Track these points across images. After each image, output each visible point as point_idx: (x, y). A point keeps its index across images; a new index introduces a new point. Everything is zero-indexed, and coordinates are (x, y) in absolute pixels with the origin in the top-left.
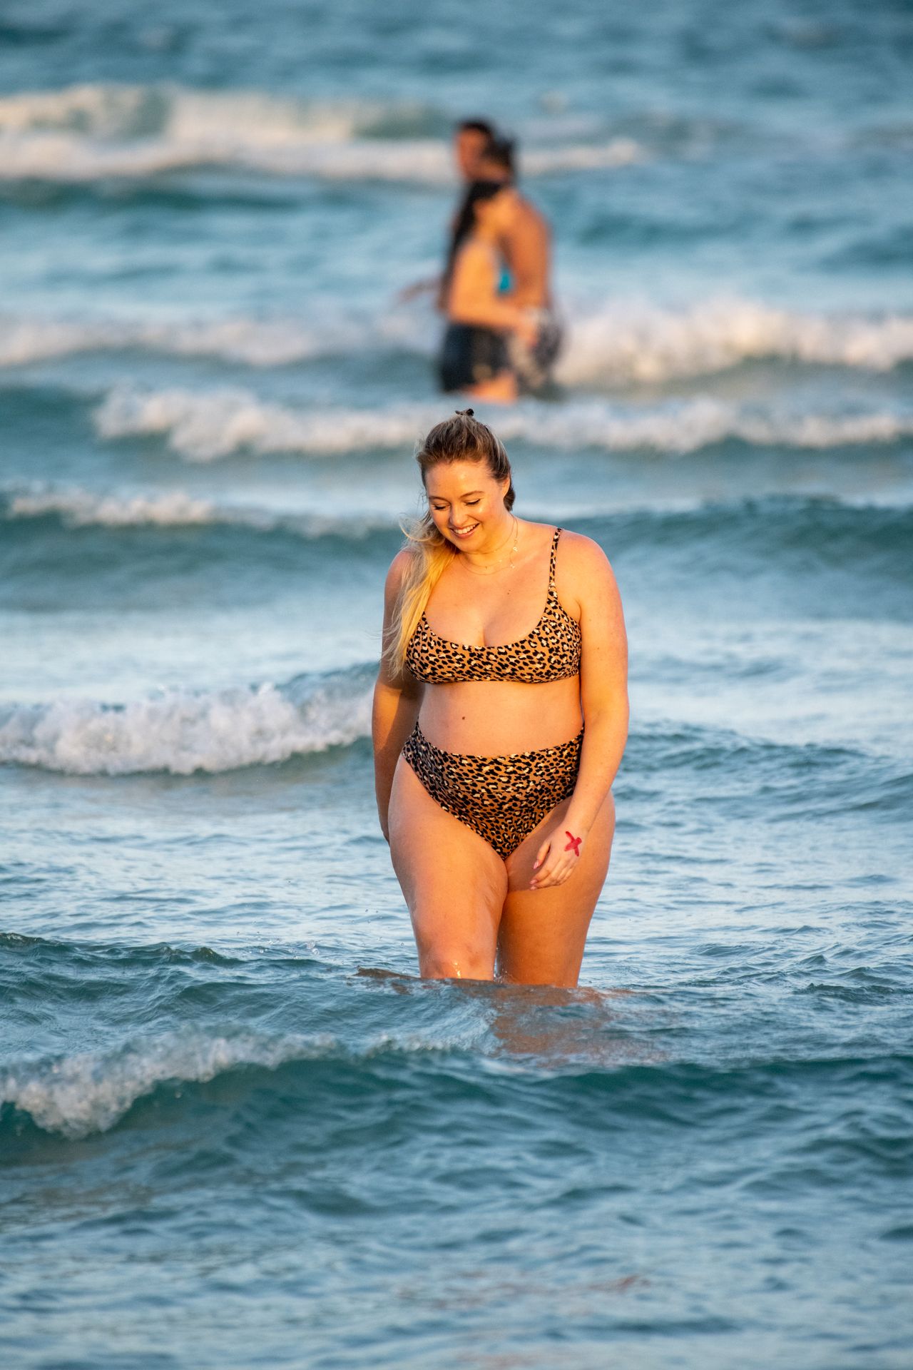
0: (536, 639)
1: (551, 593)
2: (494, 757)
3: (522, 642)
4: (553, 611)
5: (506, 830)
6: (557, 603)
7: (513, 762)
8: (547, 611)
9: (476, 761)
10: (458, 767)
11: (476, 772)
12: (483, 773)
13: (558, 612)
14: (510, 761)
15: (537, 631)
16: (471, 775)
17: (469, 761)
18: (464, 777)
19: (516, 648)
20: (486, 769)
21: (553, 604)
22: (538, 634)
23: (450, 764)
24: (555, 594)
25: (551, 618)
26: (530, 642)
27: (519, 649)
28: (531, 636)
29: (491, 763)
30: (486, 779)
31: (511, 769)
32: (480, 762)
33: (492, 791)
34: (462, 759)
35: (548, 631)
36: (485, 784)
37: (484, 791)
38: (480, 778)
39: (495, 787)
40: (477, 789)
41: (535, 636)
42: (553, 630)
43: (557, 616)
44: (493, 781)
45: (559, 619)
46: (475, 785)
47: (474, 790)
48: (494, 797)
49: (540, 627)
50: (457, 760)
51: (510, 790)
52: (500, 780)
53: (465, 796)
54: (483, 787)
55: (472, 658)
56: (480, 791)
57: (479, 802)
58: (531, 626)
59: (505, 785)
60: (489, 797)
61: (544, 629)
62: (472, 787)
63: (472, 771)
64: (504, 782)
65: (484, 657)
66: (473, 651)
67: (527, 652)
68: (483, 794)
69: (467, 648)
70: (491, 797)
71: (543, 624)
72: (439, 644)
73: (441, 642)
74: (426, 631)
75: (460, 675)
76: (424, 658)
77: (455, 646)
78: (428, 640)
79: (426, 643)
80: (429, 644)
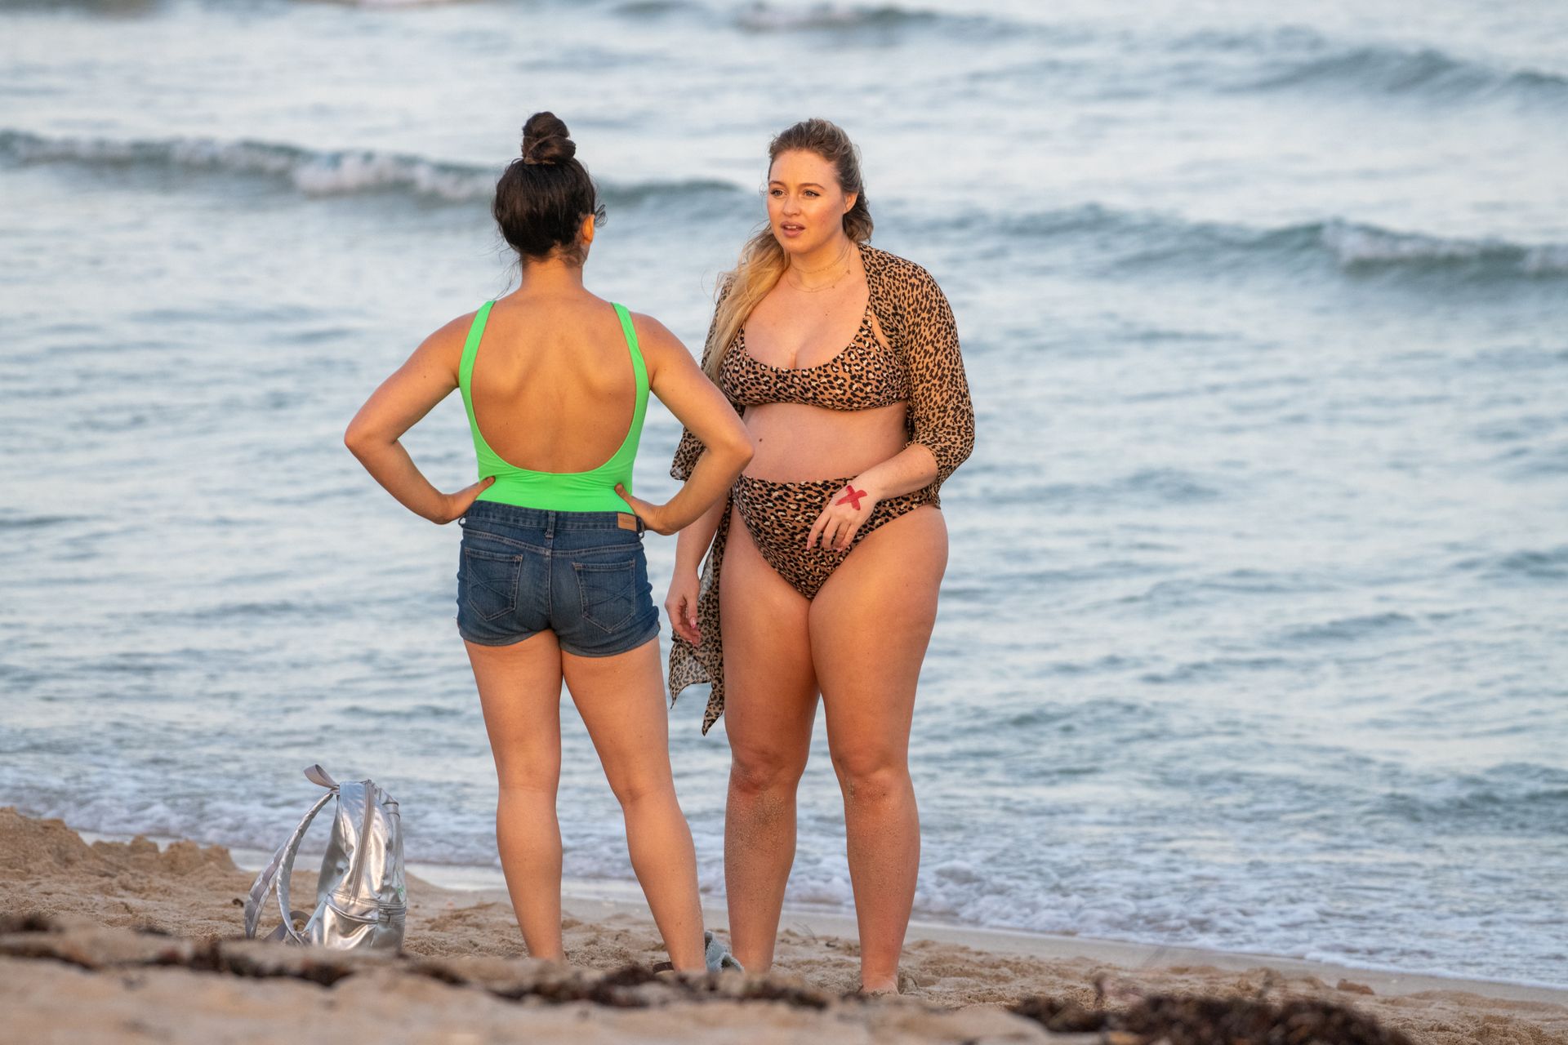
0: (839, 364)
1: (865, 322)
2: (784, 483)
3: (825, 366)
4: (864, 339)
6: (870, 332)
7: (803, 489)
8: (857, 338)
9: (766, 486)
10: (750, 490)
11: (766, 497)
12: (772, 499)
13: (869, 341)
14: (799, 488)
15: (842, 357)
16: (761, 500)
17: (761, 485)
18: (755, 501)
19: (818, 372)
20: (775, 494)
21: (865, 333)
22: (843, 360)
23: (744, 487)
24: (869, 323)
25: (861, 345)
26: (832, 366)
27: (822, 373)
28: (835, 361)
29: (780, 488)
30: (775, 505)
31: (800, 496)
32: (770, 487)
33: (781, 518)
34: (753, 483)
35: (854, 358)
36: (773, 511)
37: (773, 518)
38: (770, 504)
39: (783, 514)
40: (766, 515)
41: (839, 361)
42: (859, 357)
43: (867, 345)
44: (782, 508)
45: (869, 347)
46: (764, 511)
47: (763, 516)
48: (784, 526)
49: (846, 353)
50: (750, 483)
51: (799, 518)
52: (788, 507)
53: (757, 524)
54: (772, 514)
55: (778, 381)
56: (770, 518)
57: (770, 530)
58: (838, 352)
59: (793, 513)
60: (778, 525)
61: (849, 355)
62: (762, 513)
63: (761, 496)
64: (793, 510)
65: (789, 380)
66: (780, 373)
67: (828, 376)
68: (772, 522)
69: (774, 369)
70: (781, 525)
71: (850, 350)
72: (750, 365)
73: (752, 362)
74: (741, 351)
75: (765, 398)
76: (735, 378)
77: (763, 368)
78: (741, 361)
79: (738, 363)
80: (741, 365)
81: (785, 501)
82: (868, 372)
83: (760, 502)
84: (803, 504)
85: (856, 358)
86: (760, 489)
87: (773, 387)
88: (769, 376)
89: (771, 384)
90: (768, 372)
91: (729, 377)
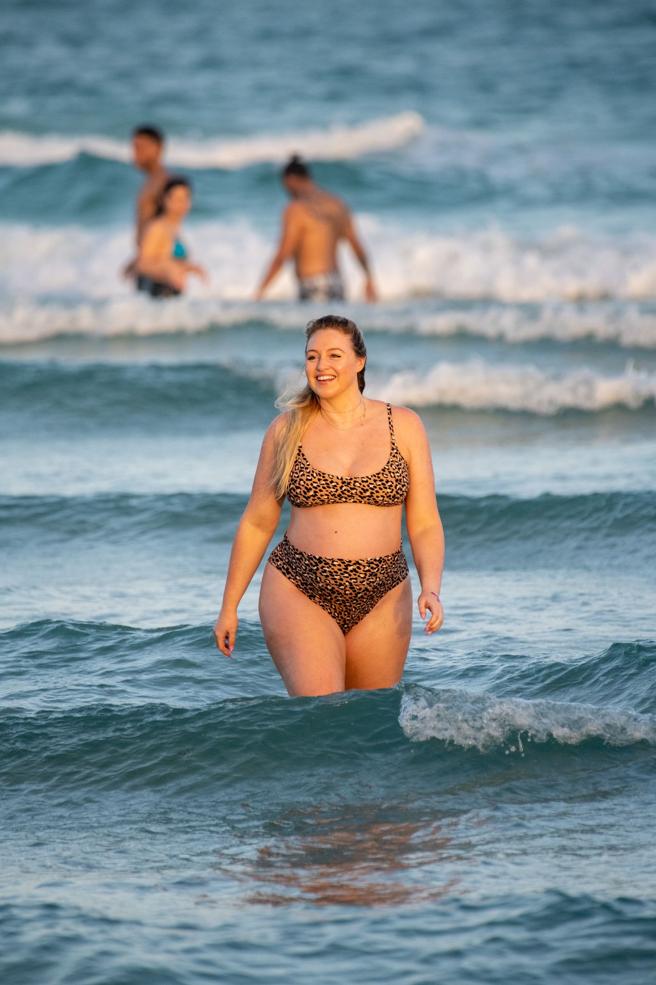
0: (387, 472)
1: (394, 444)
2: (357, 560)
3: (378, 474)
4: (396, 455)
5: (355, 612)
6: (397, 450)
7: (369, 563)
8: (392, 455)
9: (344, 563)
10: (331, 567)
11: (344, 570)
12: (348, 571)
13: (398, 455)
14: (367, 563)
15: (387, 467)
16: (339, 572)
17: (339, 562)
18: (334, 574)
20: (350, 568)
21: (395, 451)
22: (388, 469)
23: (324, 565)
24: (396, 444)
25: (395, 459)
26: (383, 474)
27: (376, 478)
28: (383, 470)
29: (355, 564)
30: (350, 575)
31: (367, 568)
32: (347, 563)
33: (353, 584)
34: (333, 562)
35: (394, 468)
36: (348, 579)
37: (347, 584)
38: (346, 575)
39: (355, 581)
40: (342, 583)
41: (387, 471)
42: (397, 467)
43: (398, 459)
44: (355, 577)
45: (400, 461)
46: (341, 580)
47: (340, 583)
48: (354, 588)
49: (389, 465)
50: (330, 562)
51: (365, 583)
52: (359, 576)
53: (333, 588)
54: (347, 581)
55: (343, 485)
56: (345, 584)
57: (343, 592)
58: (383, 464)
59: (362, 580)
60: (350, 588)
61: (391, 466)
62: (339, 582)
63: (340, 570)
64: (362, 578)
65: (352, 484)
66: (344, 480)
67: (381, 480)
68: (346, 586)
69: (340, 478)
70: (352, 588)
71: (391, 463)
72: (320, 475)
73: (321, 474)
74: (308, 467)
75: (333, 498)
76: (309, 484)
77: (331, 477)
78: (311, 472)
79: (310, 475)
80: (312, 475)
81: (357, 572)
82: (403, 477)
83: (339, 574)
84: (368, 573)
85: (396, 468)
86: (340, 565)
87: (339, 489)
88: (336, 482)
89: (338, 487)
90: (335, 480)
91: (303, 484)
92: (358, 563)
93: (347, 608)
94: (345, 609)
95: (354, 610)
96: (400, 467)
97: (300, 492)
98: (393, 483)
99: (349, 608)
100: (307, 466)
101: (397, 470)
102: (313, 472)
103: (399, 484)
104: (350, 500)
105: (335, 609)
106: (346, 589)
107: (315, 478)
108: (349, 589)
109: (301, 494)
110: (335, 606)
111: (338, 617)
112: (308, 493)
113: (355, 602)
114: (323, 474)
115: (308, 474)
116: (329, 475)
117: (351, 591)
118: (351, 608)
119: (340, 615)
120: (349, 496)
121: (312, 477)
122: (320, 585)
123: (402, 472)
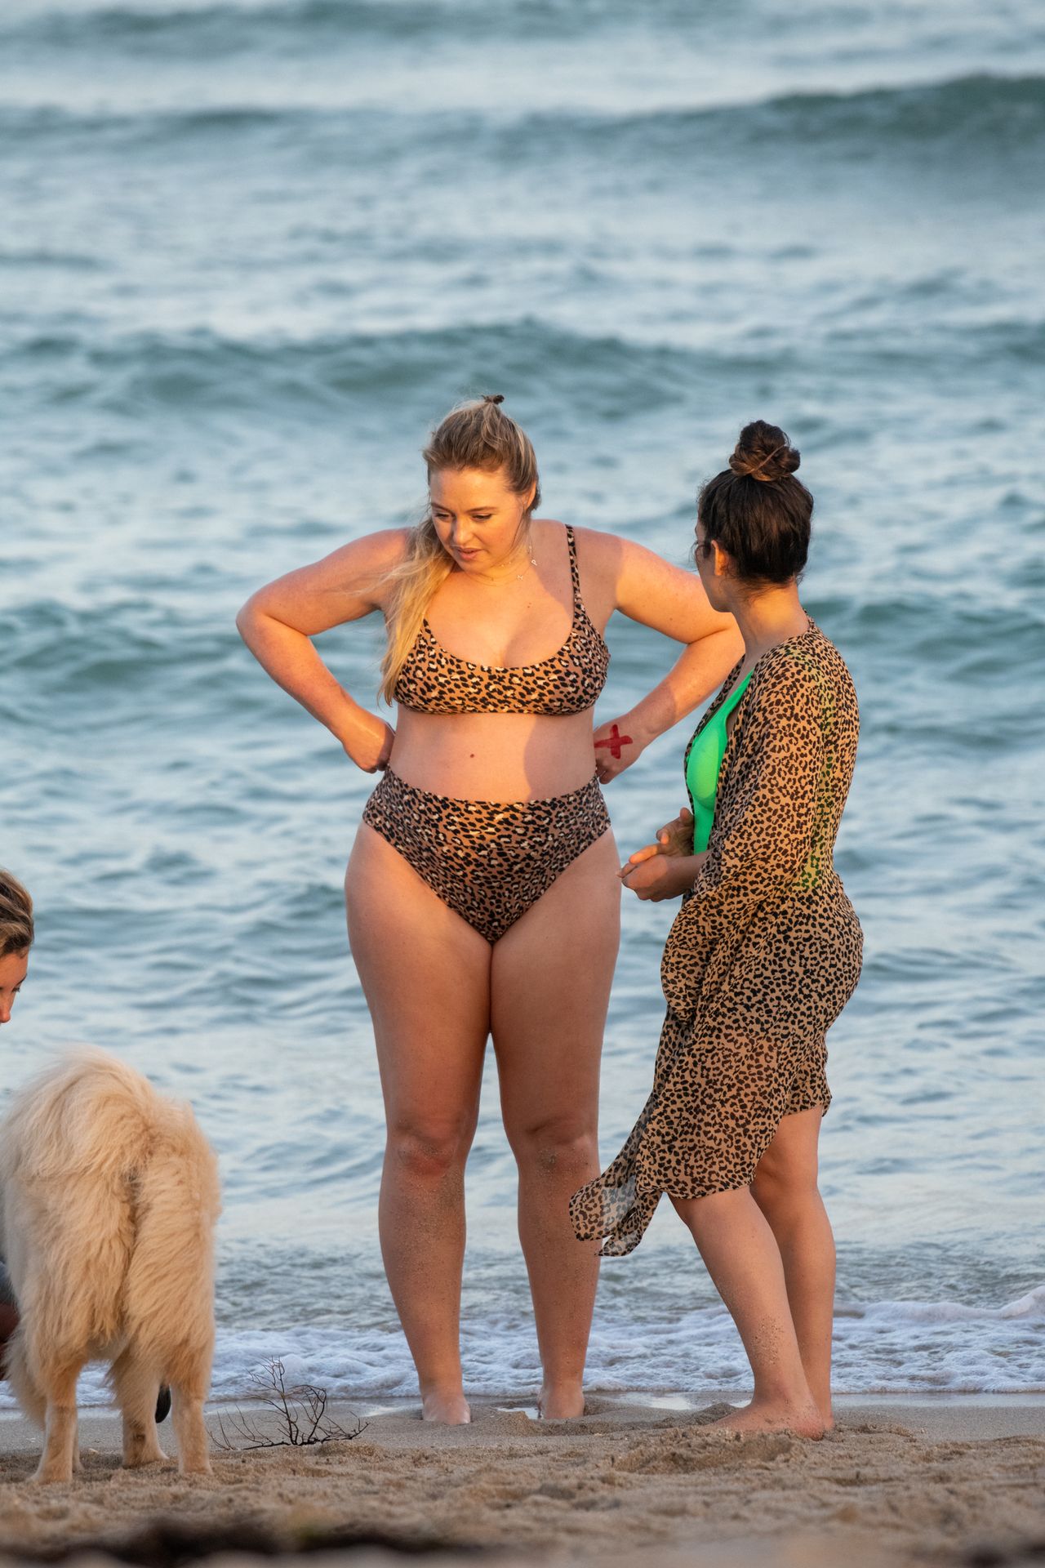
0: (566, 657)
1: (578, 606)
2: (511, 803)
3: (551, 661)
4: (582, 626)
5: (509, 897)
7: (532, 809)
8: (577, 626)
9: (486, 808)
10: (463, 815)
13: (587, 627)
15: (567, 648)
16: (478, 825)
17: (479, 807)
19: (544, 668)
20: (499, 817)
21: (581, 619)
22: (569, 652)
23: (452, 812)
24: (582, 607)
25: (581, 633)
26: (560, 660)
27: (549, 669)
28: (560, 654)
29: (506, 810)
30: (498, 830)
31: (529, 818)
32: (492, 809)
36: (495, 838)
39: (507, 840)
40: (484, 844)
41: (566, 654)
42: (584, 648)
43: (586, 633)
44: (506, 833)
45: (589, 636)
46: (482, 838)
47: (480, 845)
49: (570, 643)
51: (525, 845)
54: (492, 841)
55: (491, 682)
56: (488, 846)
58: (559, 642)
59: (519, 839)
61: (574, 646)
62: (478, 842)
63: (480, 821)
65: (507, 680)
66: (493, 673)
67: (557, 671)
68: (491, 851)
70: (502, 854)
71: (573, 640)
72: (452, 663)
73: (454, 660)
74: (434, 646)
75: (472, 703)
76: (432, 678)
77: (470, 666)
78: (438, 657)
79: (435, 660)
80: (439, 662)
82: (595, 664)
83: (478, 828)
85: (582, 650)
86: (479, 812)
87: (483, 688)
88: (479, 677)
90: (476, 671)
91: (421, 676)
92: (512, 808)
93: (494, 892)
94: (490, 894)
95: (507, 894)
96: (589, 646)
97: (415, 689)
98: (578, 676)
99: (497, 891)
100: (430, 645)
101: (584, 653)
102: (441, 656)
103: (588, 676)
104: (502, 708)
105: (472, 894)
106: (492, 856)
107: (443, 667)
108: (497, 856)
109: (416, 694)
110: (472, 889)
111: (479, 908)
112: (428, 693)
113: (509, 879)
114: (459, 661)
115: (431, 659)
116: (467, 664)
117: (500, 860)
118: (501, 892)
119: (482, 906)
120: (500, 701)
121: (439, 667)
122: (445, 849)
123: (593, 655)
